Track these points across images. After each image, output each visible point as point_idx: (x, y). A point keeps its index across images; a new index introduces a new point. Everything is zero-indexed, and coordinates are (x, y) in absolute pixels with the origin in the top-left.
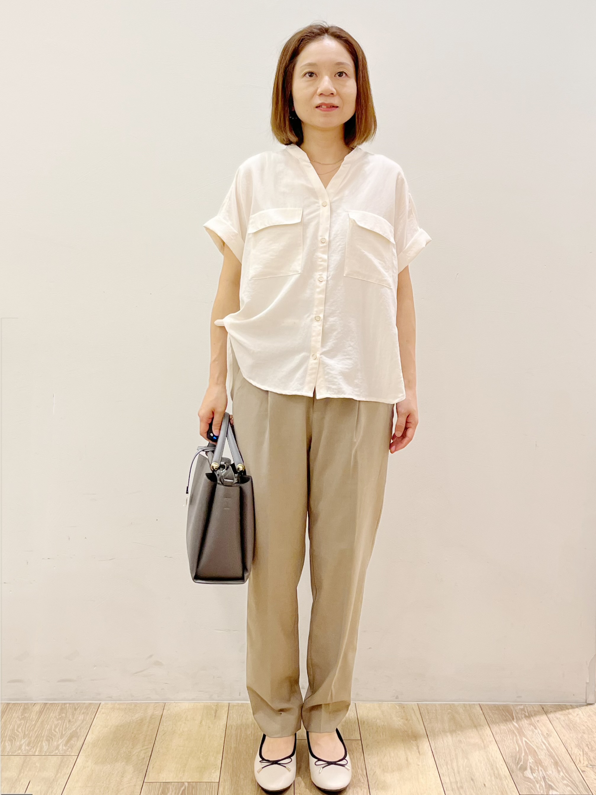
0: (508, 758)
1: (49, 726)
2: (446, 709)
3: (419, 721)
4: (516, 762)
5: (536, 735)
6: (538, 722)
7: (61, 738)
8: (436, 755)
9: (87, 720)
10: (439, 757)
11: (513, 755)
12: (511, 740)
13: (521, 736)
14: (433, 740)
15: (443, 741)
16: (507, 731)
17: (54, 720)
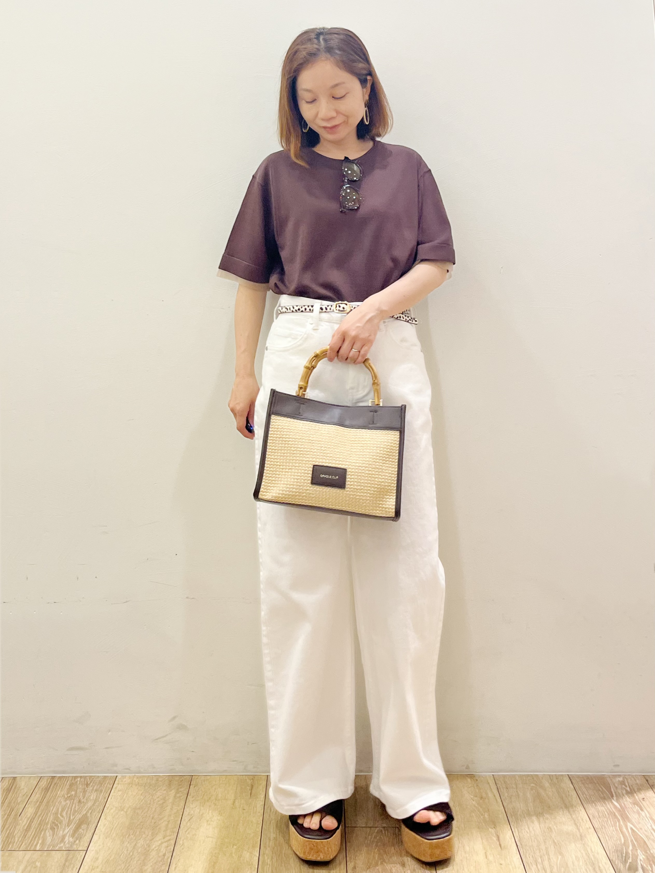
0: (613, 851)
1: (55, 808)
2: (527, 782)
3: (496, 800)
4: (623, 859)
5: (643, 820)
6: (643, 801)
7: (68, 826)
8: (521, 849)
9: (100, 800)
10: (526, 852)
11: (618, 849)
12: (612, 826)
13: (625, 820)
14: (517, 828)
15: (529, 828)
16: (606, 813)
17: (61, 800)
